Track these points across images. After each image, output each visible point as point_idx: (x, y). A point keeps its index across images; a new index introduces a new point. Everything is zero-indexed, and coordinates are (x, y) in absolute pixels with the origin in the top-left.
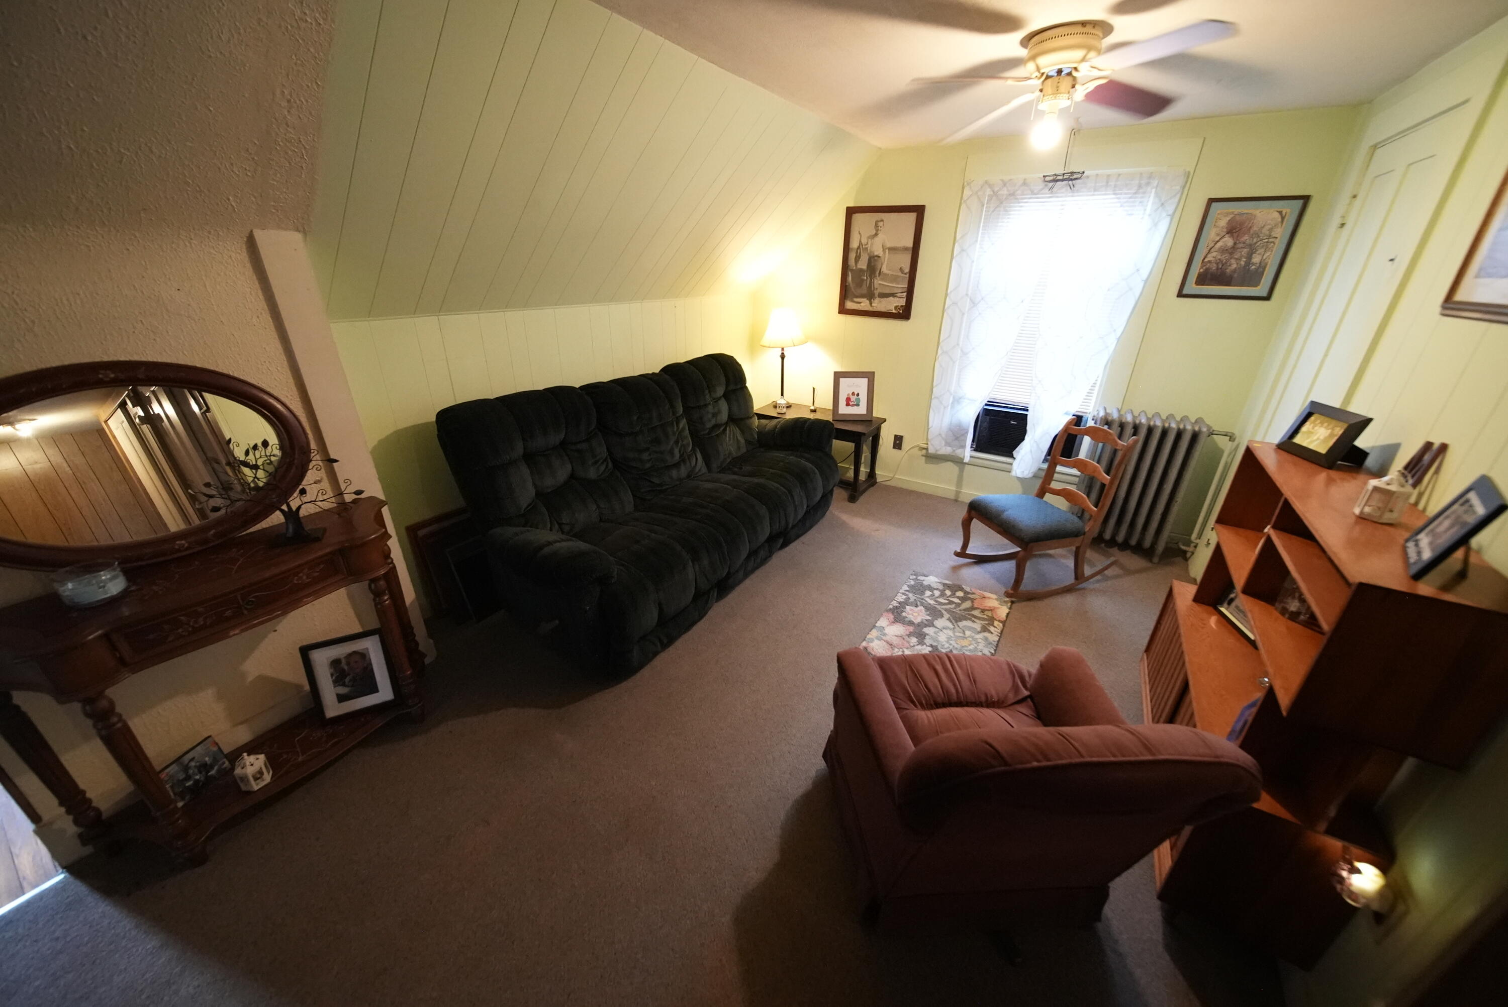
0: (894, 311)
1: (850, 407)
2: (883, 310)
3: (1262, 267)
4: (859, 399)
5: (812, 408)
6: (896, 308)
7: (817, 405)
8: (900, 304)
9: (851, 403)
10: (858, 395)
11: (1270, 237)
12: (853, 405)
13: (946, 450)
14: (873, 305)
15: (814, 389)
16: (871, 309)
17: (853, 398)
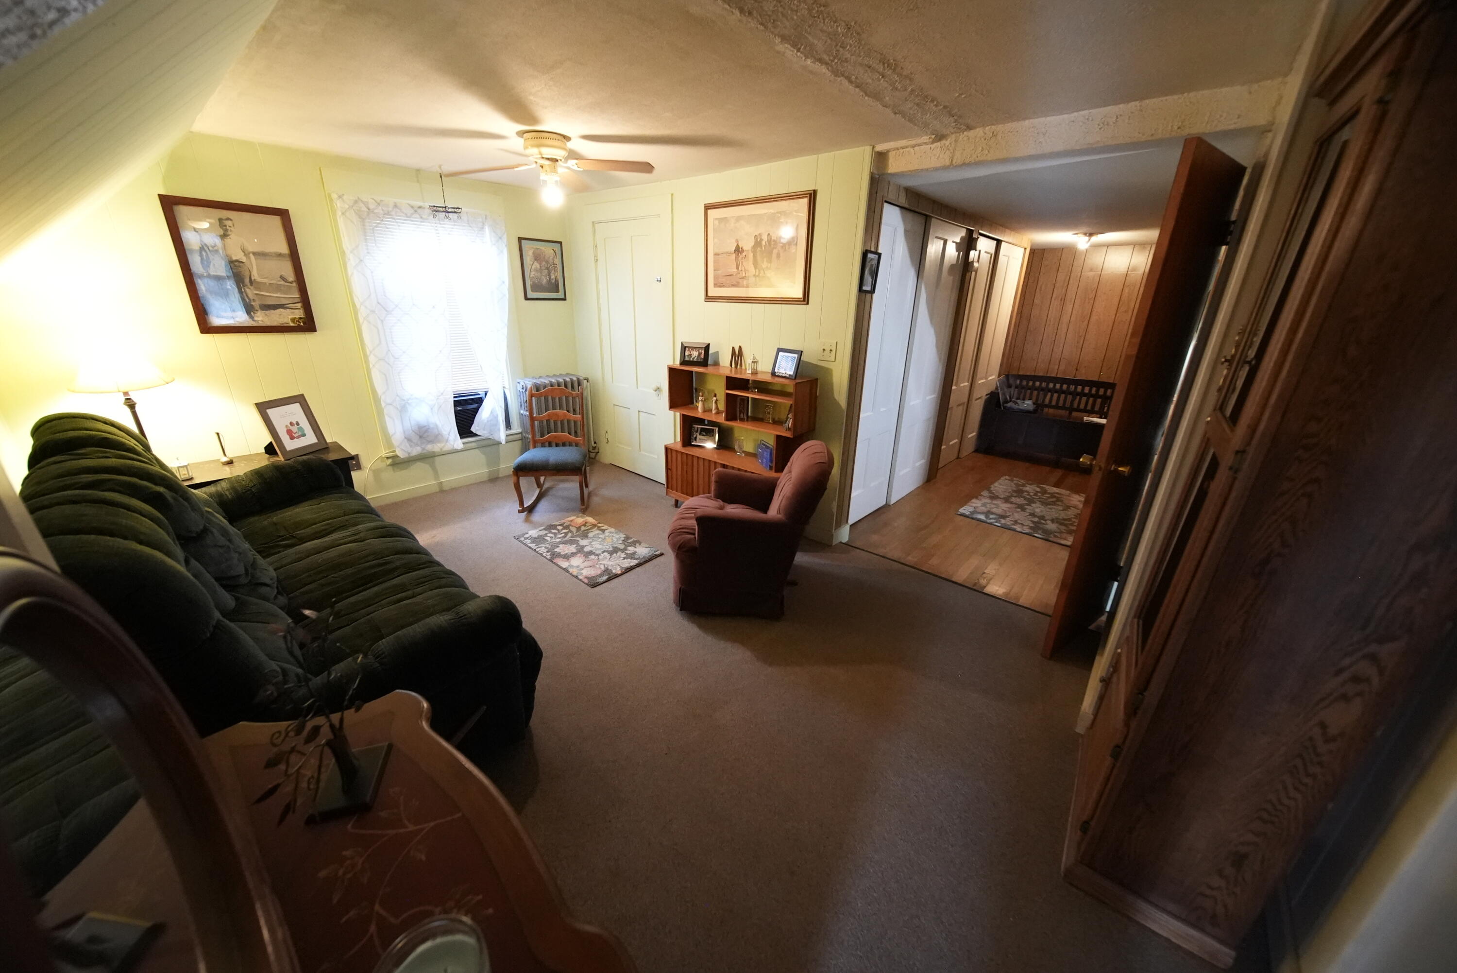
0: (292, 324)
1: (296, 440)
2: (275, 324)
3: (557, 281)
4: (301, 427)
5: (225, 459)
6: (293, 320)
7: (231, 454)
8: (298, 316)
9: (295, 435)
10: (298, 424)
11: (554, 264)
12: (298, 437)
13: (416, 451)
14: (256, 319)
15: (218, 434)
16: (255, 324)
17: (294, 429)
